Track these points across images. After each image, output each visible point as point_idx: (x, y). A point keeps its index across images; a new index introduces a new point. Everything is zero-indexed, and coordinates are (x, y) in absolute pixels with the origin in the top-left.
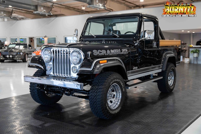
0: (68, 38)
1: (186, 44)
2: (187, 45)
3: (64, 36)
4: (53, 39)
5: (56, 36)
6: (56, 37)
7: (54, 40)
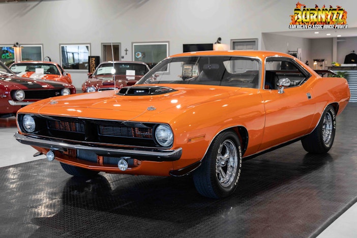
0: (69, 49)
1: (323, 60)
2: (326, 62)
3: (60, 44)
4: (35, 51)
5: (42, 44)
6: (41, 46)
7: (38, 52)
